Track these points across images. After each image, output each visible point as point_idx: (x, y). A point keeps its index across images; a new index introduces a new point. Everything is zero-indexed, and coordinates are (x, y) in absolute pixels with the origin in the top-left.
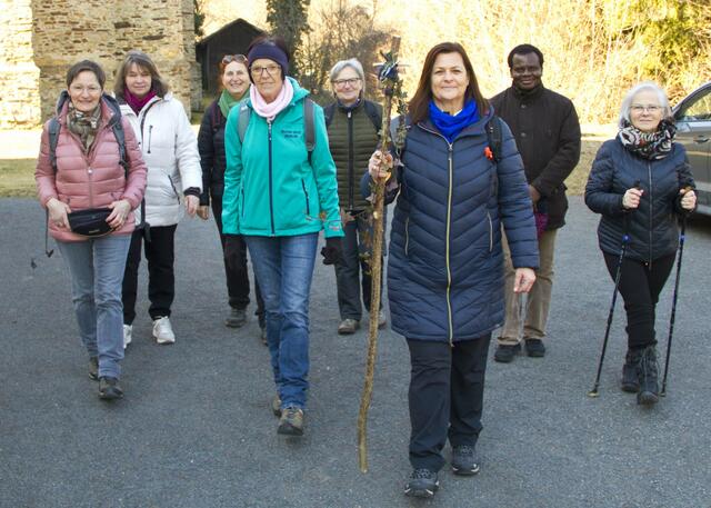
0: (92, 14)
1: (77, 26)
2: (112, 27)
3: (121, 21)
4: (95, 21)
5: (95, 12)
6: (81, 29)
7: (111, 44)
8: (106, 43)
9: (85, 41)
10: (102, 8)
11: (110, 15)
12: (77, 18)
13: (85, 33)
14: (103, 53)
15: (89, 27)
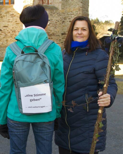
0: (55, 30)
1: (50, 34)
2: (60, 35)
3: (63, 33)
4: (55, 33)
5: (56, 30)
6: (51, 35)
7: (60, 40)
8: (59, 39)
9: (52, 38)
10: (57, 29)
11: (60, 31)
12: (50, 32)
13: (52, 36)
14: (57, 42)
15: (53, 34)
